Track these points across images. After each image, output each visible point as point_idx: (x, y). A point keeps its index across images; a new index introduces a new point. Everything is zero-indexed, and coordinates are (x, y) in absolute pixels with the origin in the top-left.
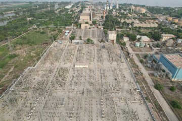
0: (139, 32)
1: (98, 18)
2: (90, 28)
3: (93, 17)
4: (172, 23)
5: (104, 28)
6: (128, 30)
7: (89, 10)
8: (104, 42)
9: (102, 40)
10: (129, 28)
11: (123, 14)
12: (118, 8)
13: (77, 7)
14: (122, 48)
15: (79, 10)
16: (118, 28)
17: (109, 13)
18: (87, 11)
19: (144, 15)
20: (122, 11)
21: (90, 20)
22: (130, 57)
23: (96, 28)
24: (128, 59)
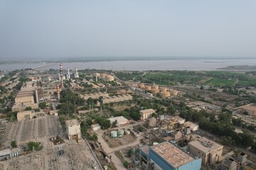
0: (112, 110)
1: (49, 98)
2: (35, 117)
3: (40, 97)
4: (146, 92)
5: (59, 113)
6: (97, 109)
7: (33, 85)
8: (62, 142)
9: (57, 138)
10: (98, 107)
11: (86, 85)
12: (78, 76)
13: (12, 80)
14: (92, 145)
15: (15, 85)
16: (82, 109)
17: (65, 86)
18: (29, 87)
19: (113, 83)
20: (85, 81)
21: (35, 102)
22: (107, 161)
23: (46, 115)
24: (106, 168)
